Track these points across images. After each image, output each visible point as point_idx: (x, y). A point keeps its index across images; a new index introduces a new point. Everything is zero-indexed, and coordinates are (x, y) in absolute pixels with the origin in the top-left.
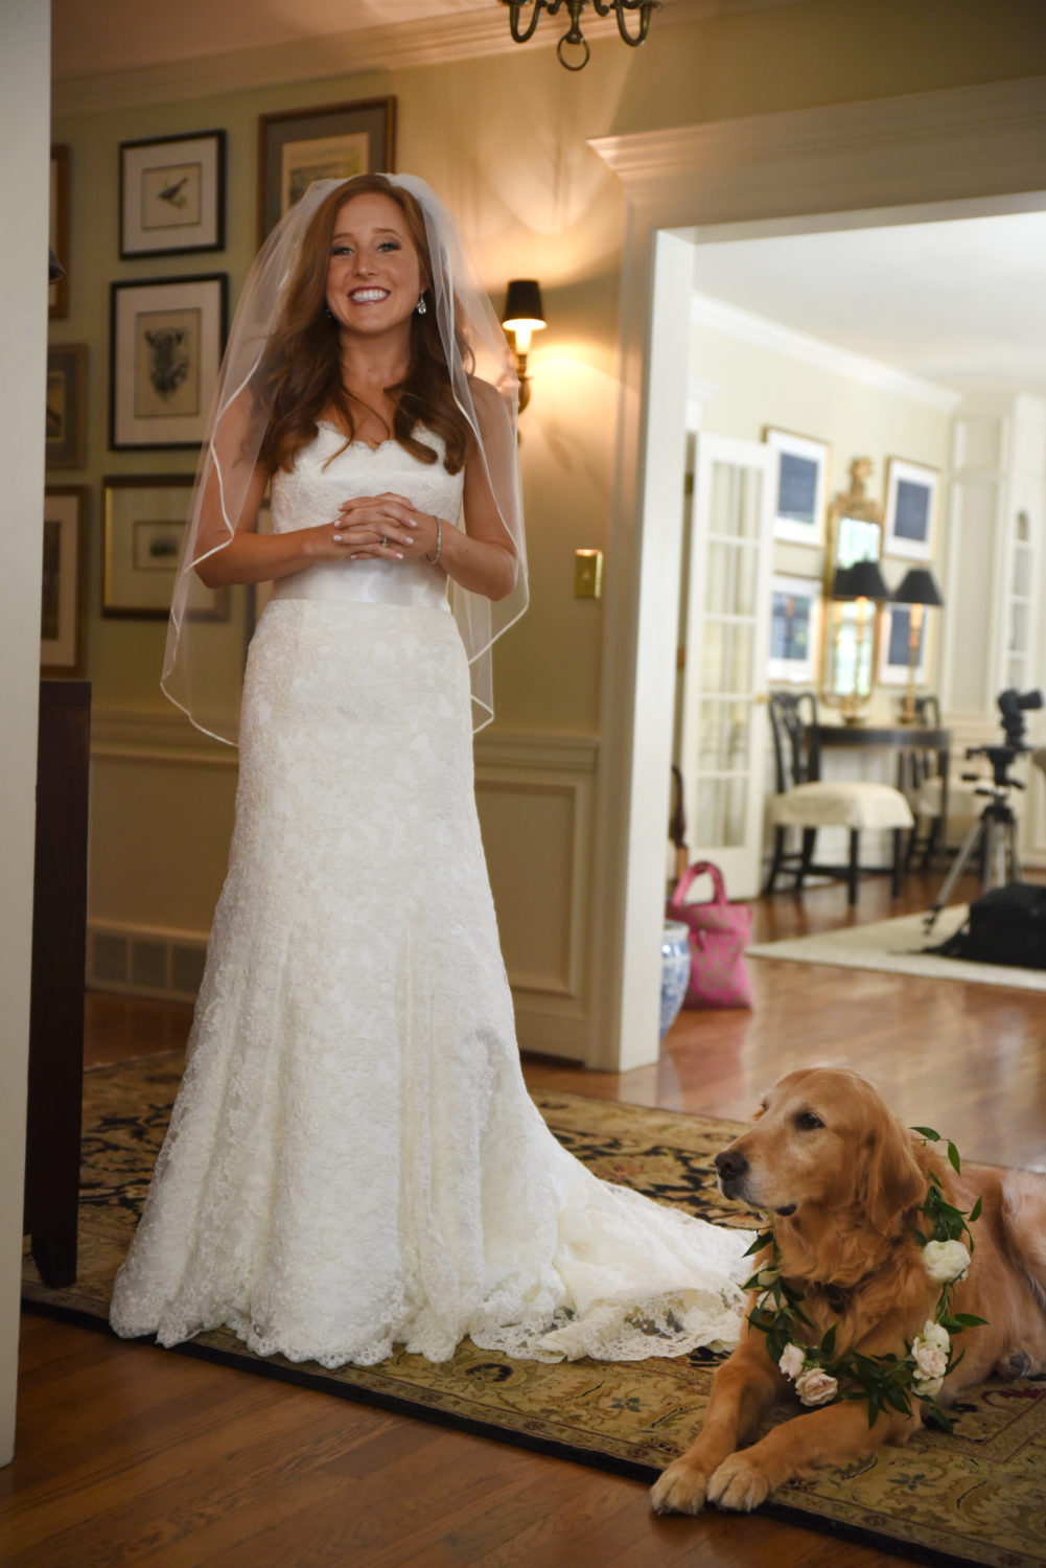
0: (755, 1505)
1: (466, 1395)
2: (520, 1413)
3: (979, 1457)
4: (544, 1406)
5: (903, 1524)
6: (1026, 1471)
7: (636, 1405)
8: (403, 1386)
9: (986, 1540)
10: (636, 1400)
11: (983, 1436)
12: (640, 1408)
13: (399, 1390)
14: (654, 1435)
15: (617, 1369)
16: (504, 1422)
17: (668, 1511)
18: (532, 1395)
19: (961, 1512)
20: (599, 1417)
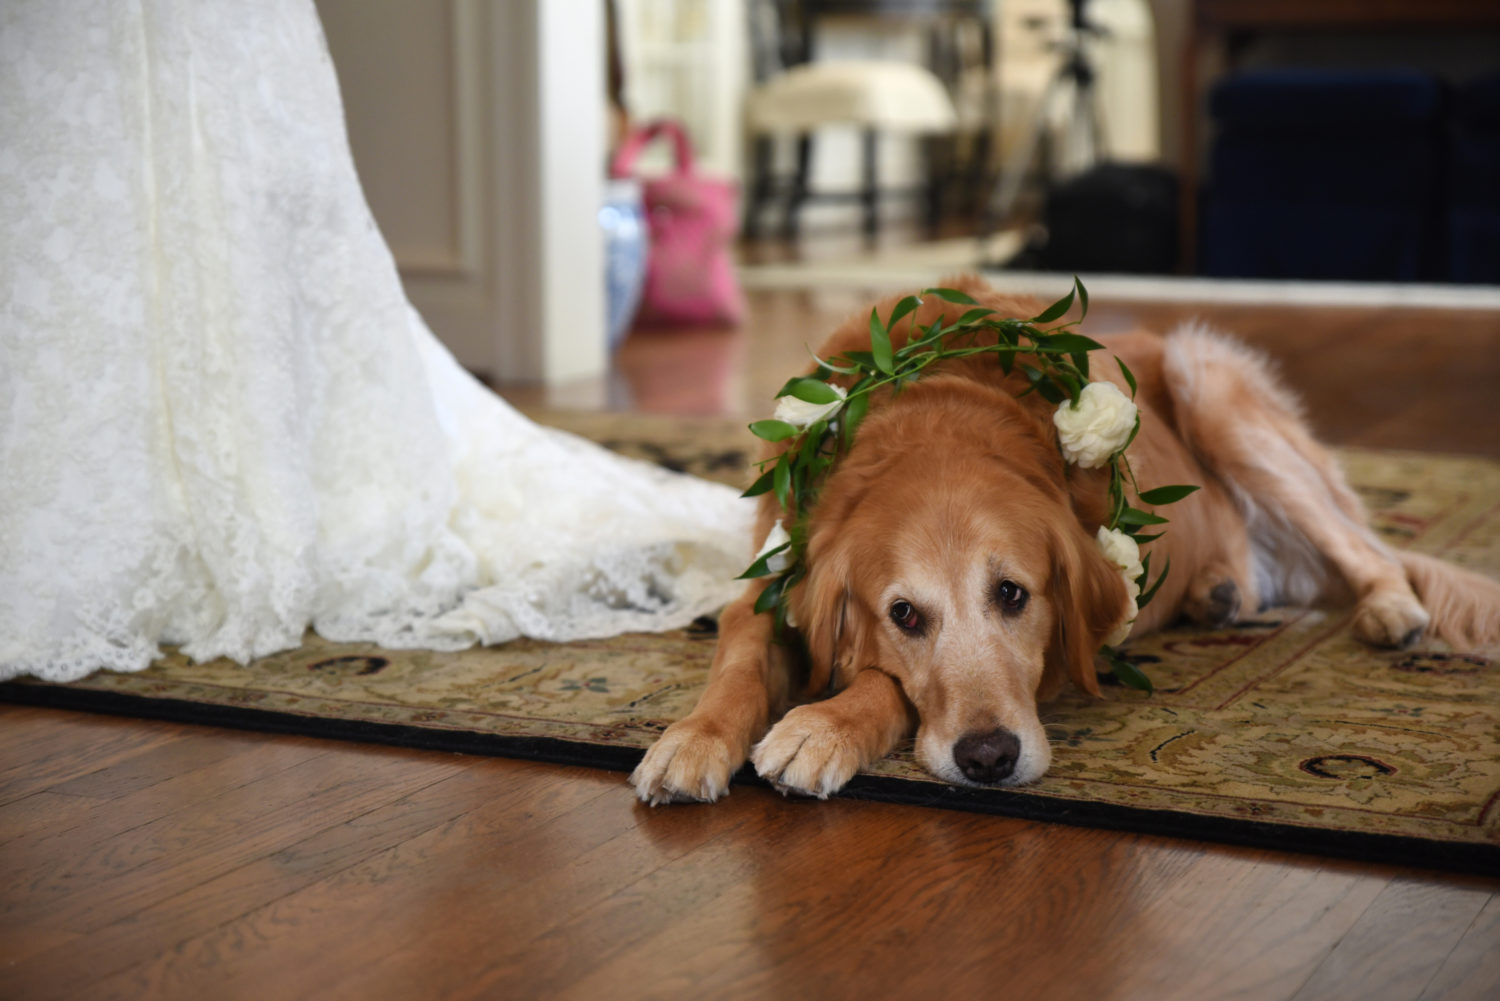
0: (837, 787)
1: (311, 691)
2: (403, 704)
3: (1175, 706)
4: (445, 695)
5: (1068, 782)
6: (1255, 715)
7: (601, 685)
8: (196, 688)
9: (1208, 791)
10: (602, 680)
11: (1175, 685)
12: (609, 688)
13: (189, 692)
14: (634, 715)
15: (565, 651)
16: (376, 716)
17: (667, 799)
18: (423, 686)
19: (1160, 763)
20: (539, 701)
